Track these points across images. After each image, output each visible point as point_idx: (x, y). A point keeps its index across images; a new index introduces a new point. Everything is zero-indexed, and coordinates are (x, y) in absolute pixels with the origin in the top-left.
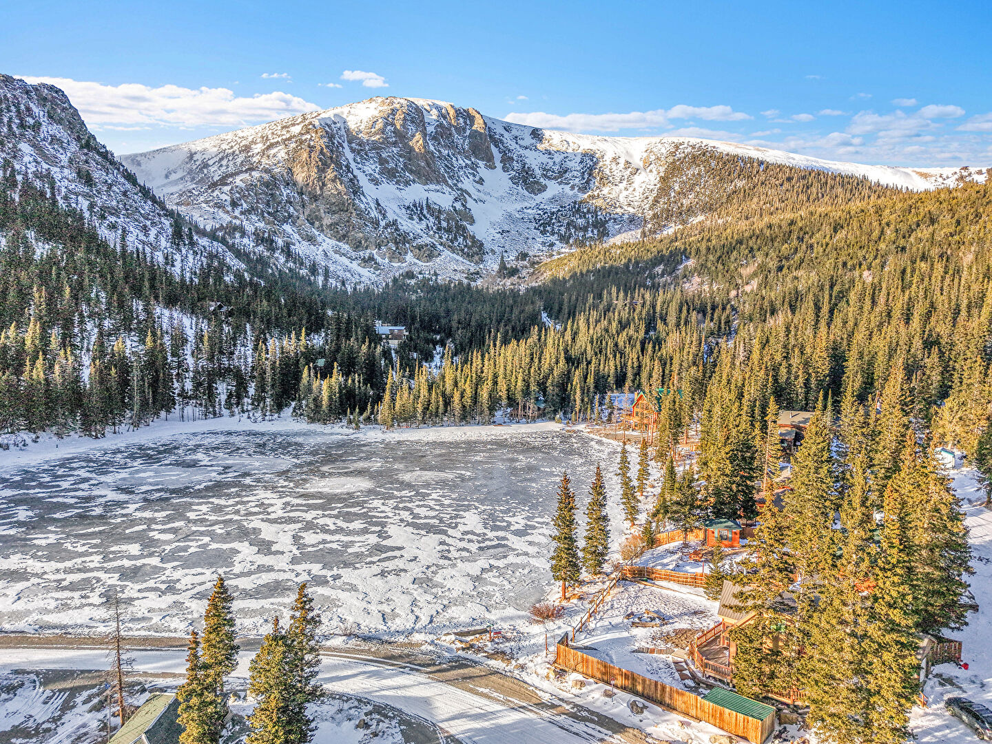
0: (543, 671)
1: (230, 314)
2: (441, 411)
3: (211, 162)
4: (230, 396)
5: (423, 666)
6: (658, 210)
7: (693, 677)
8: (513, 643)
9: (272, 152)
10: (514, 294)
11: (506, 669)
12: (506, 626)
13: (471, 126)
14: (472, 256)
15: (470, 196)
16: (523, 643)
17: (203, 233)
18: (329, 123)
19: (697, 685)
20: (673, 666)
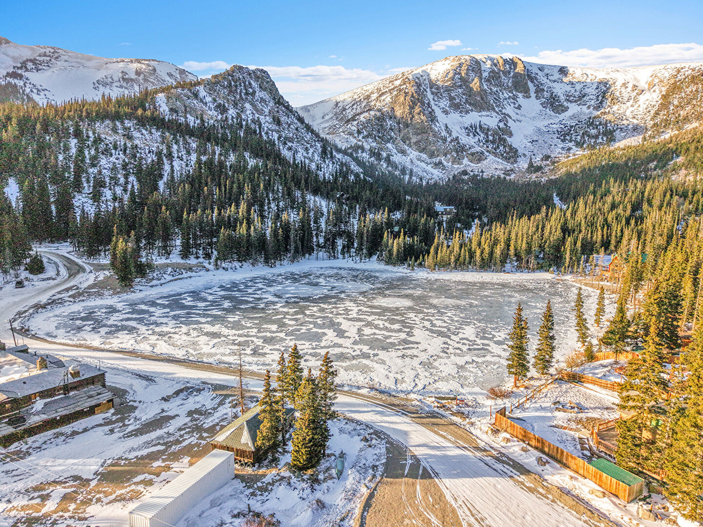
0: (485, 428)
1: (348, 199)
2: (467, 262)
3: (347, 107)
4: (344, 247)
5: (410, 413)
6: (658, 120)
7: (590, 450)
8: (470, 409)
9: (383, 98)
10: (537, 184)
11: (462, 423)
12: (470, 397)
13: (515, 69)
14: (509, 159)
15: (510, 117)
16: (478, 410)
17: (339, 151)
18: (418, 76)
19: (591, 456)
20: (577, 440)
